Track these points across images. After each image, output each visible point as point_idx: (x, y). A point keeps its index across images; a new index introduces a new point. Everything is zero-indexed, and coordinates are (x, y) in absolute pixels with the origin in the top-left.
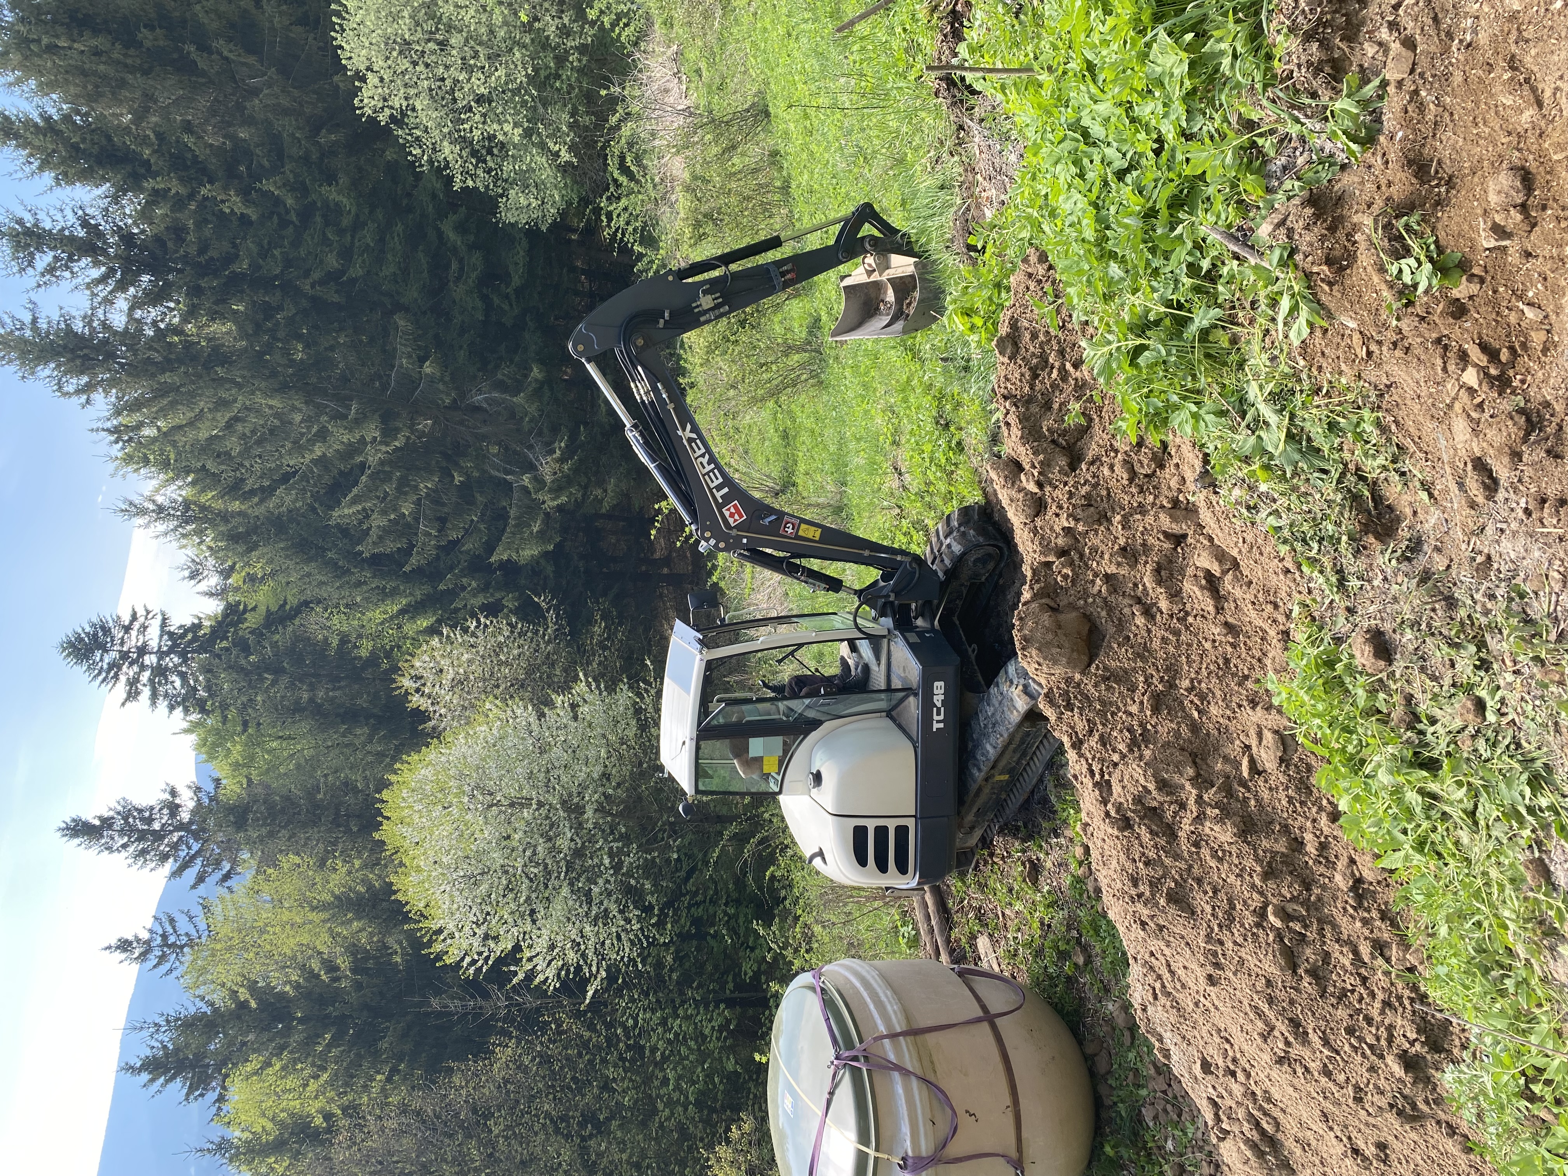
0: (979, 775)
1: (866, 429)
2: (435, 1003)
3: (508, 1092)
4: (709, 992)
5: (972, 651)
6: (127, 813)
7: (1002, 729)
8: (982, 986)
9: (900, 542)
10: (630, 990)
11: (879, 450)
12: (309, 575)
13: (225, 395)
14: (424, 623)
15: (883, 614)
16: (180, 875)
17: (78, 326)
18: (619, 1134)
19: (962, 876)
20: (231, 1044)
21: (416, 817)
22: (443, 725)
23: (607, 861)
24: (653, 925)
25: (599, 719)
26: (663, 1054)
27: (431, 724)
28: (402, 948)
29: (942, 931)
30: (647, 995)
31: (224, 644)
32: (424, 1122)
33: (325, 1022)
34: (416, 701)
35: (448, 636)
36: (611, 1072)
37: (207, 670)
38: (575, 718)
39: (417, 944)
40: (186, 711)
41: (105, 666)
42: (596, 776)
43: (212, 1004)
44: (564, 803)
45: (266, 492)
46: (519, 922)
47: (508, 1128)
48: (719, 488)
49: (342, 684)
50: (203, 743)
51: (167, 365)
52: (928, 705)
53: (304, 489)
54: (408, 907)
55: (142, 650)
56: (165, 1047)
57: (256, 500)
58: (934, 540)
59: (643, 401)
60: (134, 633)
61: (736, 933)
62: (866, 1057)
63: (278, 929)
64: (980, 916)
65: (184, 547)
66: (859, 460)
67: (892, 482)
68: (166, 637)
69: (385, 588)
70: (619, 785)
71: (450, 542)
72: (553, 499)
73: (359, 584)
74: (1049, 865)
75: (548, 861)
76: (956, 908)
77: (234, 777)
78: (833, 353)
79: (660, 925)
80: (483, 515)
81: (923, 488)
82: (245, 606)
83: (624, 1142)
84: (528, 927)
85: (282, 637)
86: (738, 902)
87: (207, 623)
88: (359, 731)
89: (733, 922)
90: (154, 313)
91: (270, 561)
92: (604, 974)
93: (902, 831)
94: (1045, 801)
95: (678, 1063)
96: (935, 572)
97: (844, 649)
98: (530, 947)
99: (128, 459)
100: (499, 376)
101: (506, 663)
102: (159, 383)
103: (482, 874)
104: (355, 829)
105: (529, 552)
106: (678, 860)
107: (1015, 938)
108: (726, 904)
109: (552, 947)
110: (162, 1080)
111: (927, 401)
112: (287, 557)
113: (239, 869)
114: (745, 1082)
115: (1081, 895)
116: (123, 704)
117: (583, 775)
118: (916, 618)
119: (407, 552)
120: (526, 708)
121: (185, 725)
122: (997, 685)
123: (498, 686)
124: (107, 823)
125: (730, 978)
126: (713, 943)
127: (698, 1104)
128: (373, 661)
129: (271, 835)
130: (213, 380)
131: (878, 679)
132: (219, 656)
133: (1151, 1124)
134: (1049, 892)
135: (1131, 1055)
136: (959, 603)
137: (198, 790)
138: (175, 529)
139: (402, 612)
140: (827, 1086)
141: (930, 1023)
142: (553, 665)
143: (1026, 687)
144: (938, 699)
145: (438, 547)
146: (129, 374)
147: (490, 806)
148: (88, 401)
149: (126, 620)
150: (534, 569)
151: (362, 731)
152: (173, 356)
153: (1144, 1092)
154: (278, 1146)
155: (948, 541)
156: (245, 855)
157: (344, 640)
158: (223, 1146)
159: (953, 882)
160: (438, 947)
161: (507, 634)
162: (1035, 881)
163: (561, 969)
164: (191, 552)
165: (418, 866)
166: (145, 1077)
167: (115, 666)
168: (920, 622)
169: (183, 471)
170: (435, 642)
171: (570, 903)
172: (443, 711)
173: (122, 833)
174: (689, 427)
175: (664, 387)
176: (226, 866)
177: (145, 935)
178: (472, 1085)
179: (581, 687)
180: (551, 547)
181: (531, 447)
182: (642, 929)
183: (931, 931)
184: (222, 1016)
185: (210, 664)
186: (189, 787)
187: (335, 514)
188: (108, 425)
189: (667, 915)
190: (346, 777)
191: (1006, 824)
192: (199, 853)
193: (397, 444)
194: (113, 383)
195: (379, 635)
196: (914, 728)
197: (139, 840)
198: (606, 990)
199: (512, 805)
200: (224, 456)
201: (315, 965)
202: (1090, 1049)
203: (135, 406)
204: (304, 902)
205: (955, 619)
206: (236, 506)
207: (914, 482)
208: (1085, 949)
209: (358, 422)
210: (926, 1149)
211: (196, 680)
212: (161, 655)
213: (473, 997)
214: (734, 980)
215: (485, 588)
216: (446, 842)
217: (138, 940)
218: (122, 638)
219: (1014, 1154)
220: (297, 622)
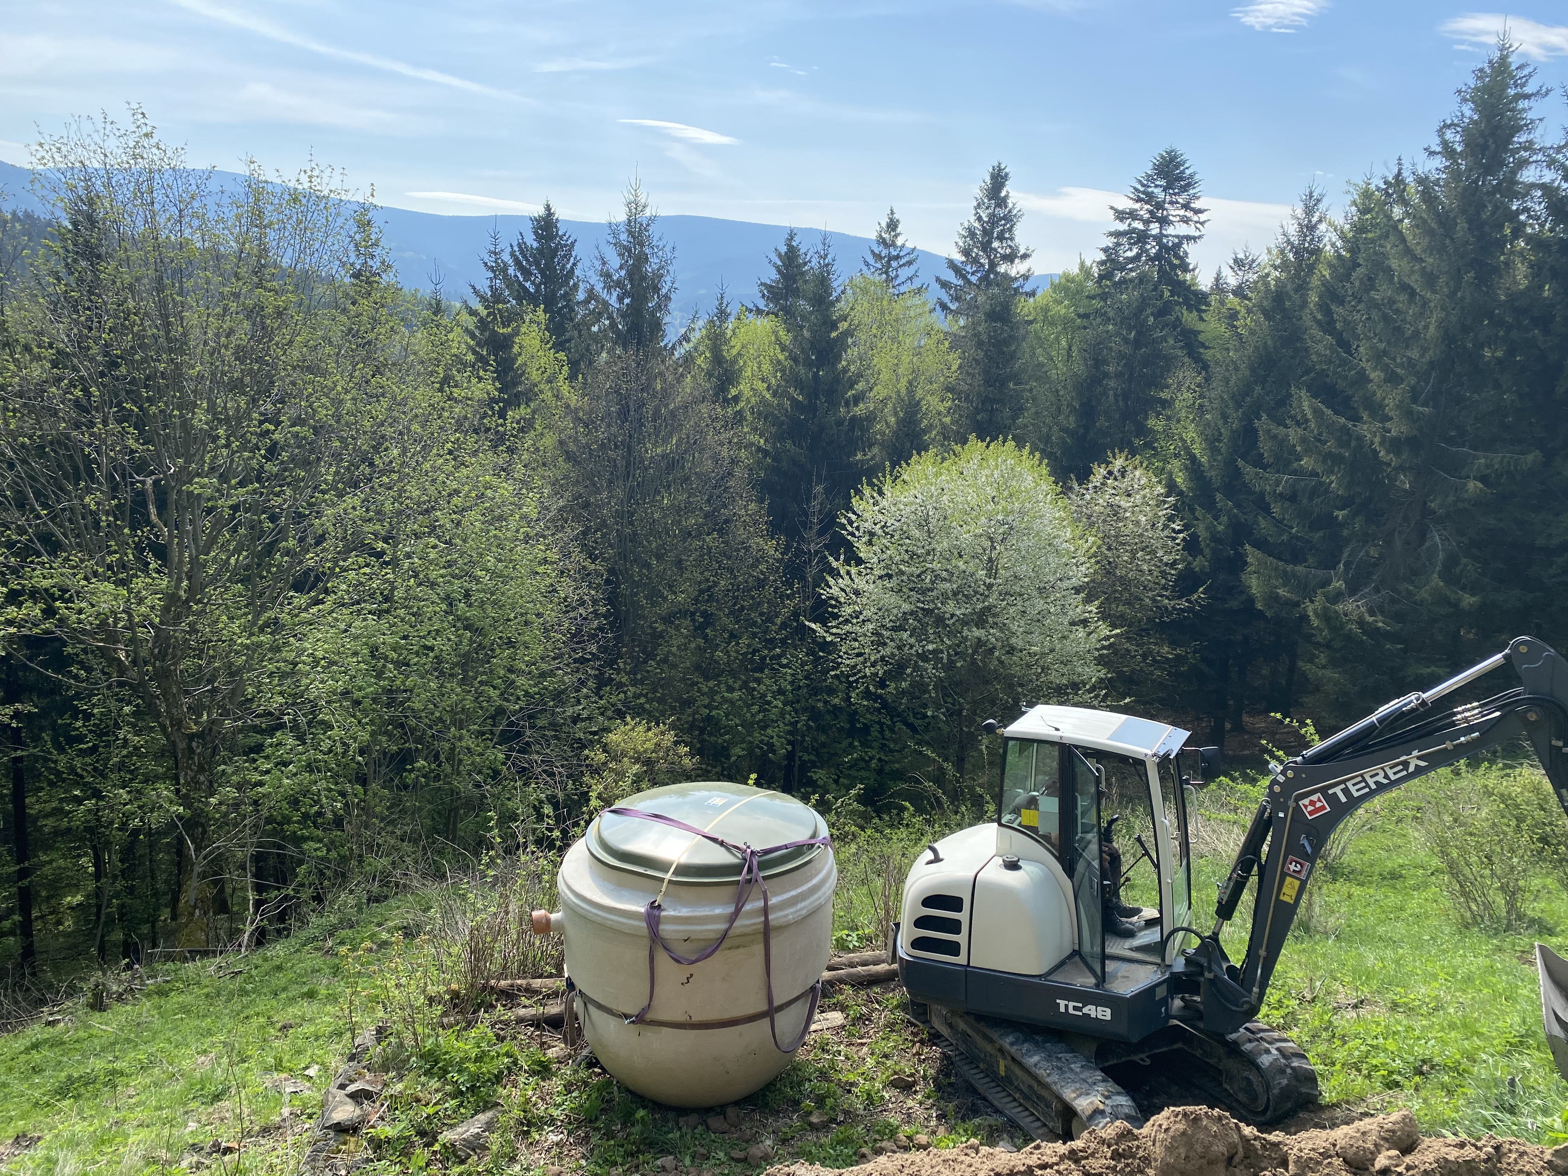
0: (1007, 1042)
1: (1413, 973)
2: (819, 489)
3: (738, 550)
4: (803, 736)
5: (1142, 1058)
6: (1009, 219)
7: (1055, 1078)
8: (799, 1010)
9: (1272, 995)
10: (813, 662)
11: (1388, 984)
12: (1237, 369)
13: (1442, 280)
14: (1180, 479)
15: (1189, 961)
16: (949, 267)
17: (1521, 138)
18: (693, 645)
19: (903, 1007)
20: (803, 318)
21: (987, 472)
22: (1073, 496)
23: (931, 647)
24: (867, 688)
25: (1070, 647)
26: (754, 689)
27: (1076, 486)
28: (868, 460)
29: (850, 975)
30: (806, 678)
31: (1167, 294)
32: (722, 478)
33: (812, 395)
34: (1100, 472)
35: (1165, 502)
36: (744, 641)
37: (1142, 279)
38: (1073, 623)
39: (872, 473)
40: (1102, 263)
41: (1150, 190)
42: (1013, 641)
43: (838, 300)
44: (989, 608)
45: (1328, 325)
46: (882, 564)
47: (710, 549)
48: (1346, 791)
49: (1121, 403)
50: (1069, 279)
51: (1476, 224)
52: (1085, 998)
53: (1331, 362)
54: (904, 465)
55: (1164, 221)
56: (805, 264)
57: (1319, 317)
58: (1275, 1035)
59: (1455, 714)
60: (1182, 212)
61: (851, 767)
62: (749, 881)
63: (894, 352)
64: (862, 1019)
65: (1269, 252)
66: (1371, 959)
67: (1344, 995)
68: (1177, 240)
69: (1220, 441)
70: (1001, 662)
71: (1269, 504)
72: (1315, 611)
73: (1225, 417)
74: (910, 1103)
75: (935, 593)
76: (872, 995)
77: (1035, 308)
78: (1506, 945)
79: (867, 695)
80: (1298, 538)
81: (1339, 1032)
82: (1205, 311)
83: (686, 649)
84: (877, 572)
85: (1171, 345)
86: (880, 771)
87: (1188, 277)
88: (1072, 419)
89: (862, 764)
90: (1539, 208)
91: (1252, 332)
92: (829, 639)
93: (953, 949)
94: (975, 1111)
95: (745, 703)
96: (1236, 1030)
97: (1150, 913)
98: (860, 573)
99: (1367, 194)
100: (1464, 561)
101: (1133, 557)
102: (1455, 218)
103: (929, 532)
104: (979, 417)
105: (1255, 585)
106: (925, 716)
107: (839, 1053)
108: (880, 760)
109: (857, 593)
110: (780, 263)
111: (1452, 1053)
112: (1257, 348)
113: (950, 317)
114: (722, 763)
115: (878, 1132)
116: (1112, 208)
117: (1014, 628)
118: (1182, 999)
119: (1259, 462)
120: (1086, 576)
121: (1088, 263)
122: (1103, 1081)
123: (1109, 549)
124: (1002, 202)
125: (813, 758)
126: (845, 743)
127: (709, 718)
128: (1142, 430)
129: (980, 344)
130: (1459, 270)
131: (1116, 947)
132: (1155, 289)
133: (659, 1162)
134: (882, 1097)
135: (721, 1155)
136: (1198, 1053)
137: (1026, 277)
138: (1288, 242)
139: (1193, 458)
140: (729, 840)
141: (773, 950)
142: (1128, 603)
143: (1102, 1113)
144: (1091, 1010)
145: (1262, 494)
146: (1465, 189)
147: (991, 539)
148: (1432, 153)
149: (1196, 205)
150: (1237, 589)
151: (1072, 422)
152: (1487, 229)
153: (687, 1161)
154: (718, 359)
155: (1274, 1052)
156: (962, 323)
157: (1166, 404)
158: (723, 314)
159: (898, 995)
160: (867, 491)
161: (1165, 559)
162: (894, 1084)
163: (836, 600)
164: (1264, 258)
165: (941, 474)
166: (783, 249)
167: (1149, 198)
168: (1177, 1003)
169: (1353, 246)
170: (1160, 489)
171: (895, 611)
172: (1088, 497)
173: (992, 216)
174: (1423, 764)
175: (1473, 739)
176: (953, 306)
177: (899, 242)
178: (748, 519)
179: (1104, 630)
180: (1259, 606)
181: (1377, 590)
182: (865, 676)
183: (852, 965)
184: (827, 309)
185: (1148, 281)
186: (1029, 270)
187: (1303, 393)
188: (1405, 173)
189: (875, 701)
190: (1027, 409)
191: (952, 1063)
192: (969, 282)
193: (1382, 454)
194: (1455, 174)
195: (1169, 437)
196: (1060, 978)
197: (984, 231)
198: (814, 641)
199: (990, 560)
200: (1370, 283)
201: (861, 386)
202: (731, 1112)
203: (1428, 196)
204: (916, 372)
205: (1179, 1045)
206: (1313, 298)
207: (1346, 1021)
208: (824, 1127)
209: (1408, 414)
210: (666, 929)
211: (1131, 270)
212: (1158, 238)
213: (821, 521)
214: (810, 761)
215: (1215, 538)
216: (960, 499)
217: (896, 236)
218: (1177, 203)
219: (650, 1016)
220: (1186, 359)
